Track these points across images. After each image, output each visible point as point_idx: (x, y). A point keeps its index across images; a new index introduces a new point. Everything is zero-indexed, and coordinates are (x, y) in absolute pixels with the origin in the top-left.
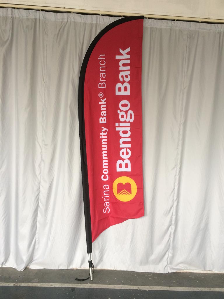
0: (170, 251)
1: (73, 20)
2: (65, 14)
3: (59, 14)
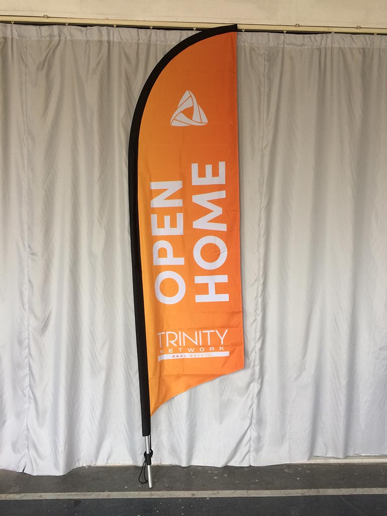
0: (253, 427)
1: (69, 38)
2: (55, 27)
3: (44, 28)
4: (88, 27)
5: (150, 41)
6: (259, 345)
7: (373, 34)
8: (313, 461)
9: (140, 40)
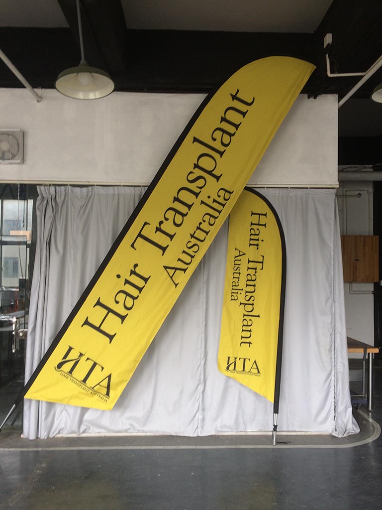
0: (200, 411)
1: (96, 192)
2: (90, 188)
3: (84, 189)
4: (108, 187)
5: (141, 192)
6: (203, 363)
7: (264, 188)
8: (238, 434)
9: (136, 193)
